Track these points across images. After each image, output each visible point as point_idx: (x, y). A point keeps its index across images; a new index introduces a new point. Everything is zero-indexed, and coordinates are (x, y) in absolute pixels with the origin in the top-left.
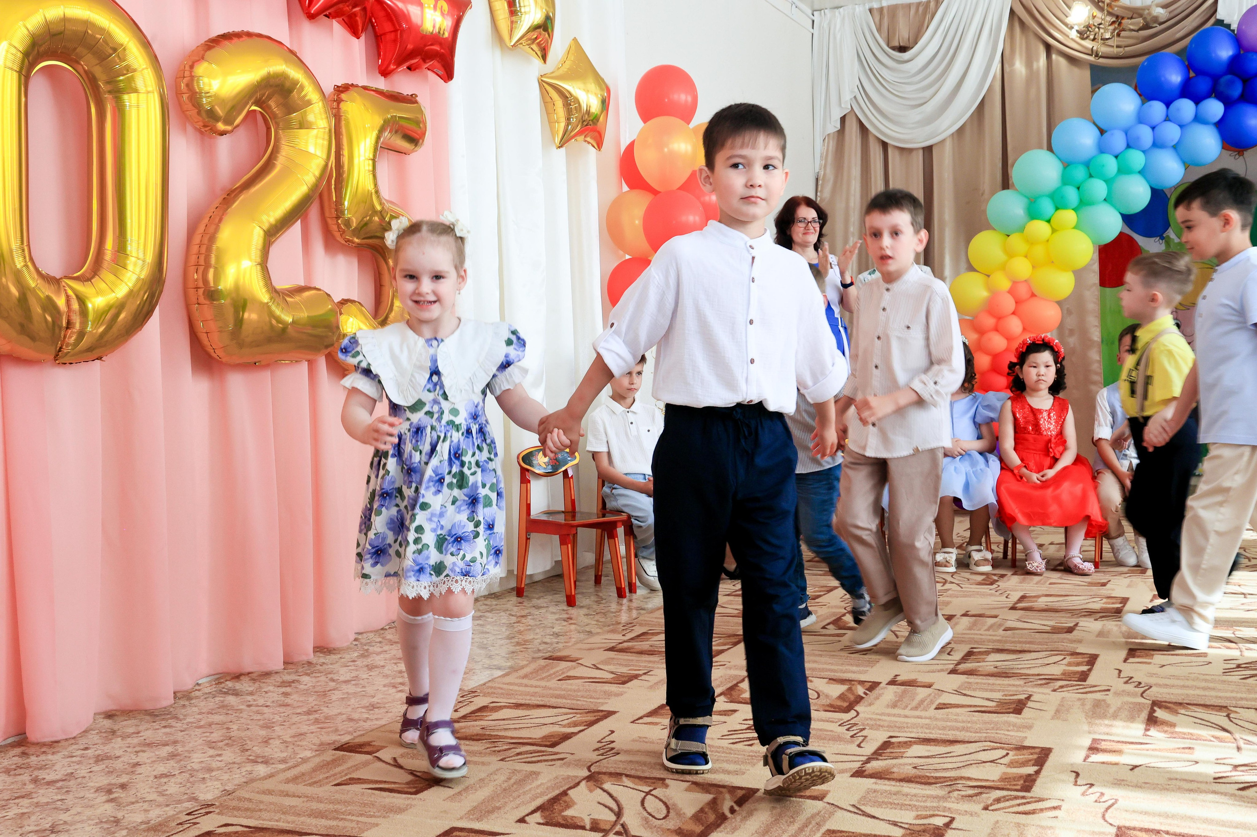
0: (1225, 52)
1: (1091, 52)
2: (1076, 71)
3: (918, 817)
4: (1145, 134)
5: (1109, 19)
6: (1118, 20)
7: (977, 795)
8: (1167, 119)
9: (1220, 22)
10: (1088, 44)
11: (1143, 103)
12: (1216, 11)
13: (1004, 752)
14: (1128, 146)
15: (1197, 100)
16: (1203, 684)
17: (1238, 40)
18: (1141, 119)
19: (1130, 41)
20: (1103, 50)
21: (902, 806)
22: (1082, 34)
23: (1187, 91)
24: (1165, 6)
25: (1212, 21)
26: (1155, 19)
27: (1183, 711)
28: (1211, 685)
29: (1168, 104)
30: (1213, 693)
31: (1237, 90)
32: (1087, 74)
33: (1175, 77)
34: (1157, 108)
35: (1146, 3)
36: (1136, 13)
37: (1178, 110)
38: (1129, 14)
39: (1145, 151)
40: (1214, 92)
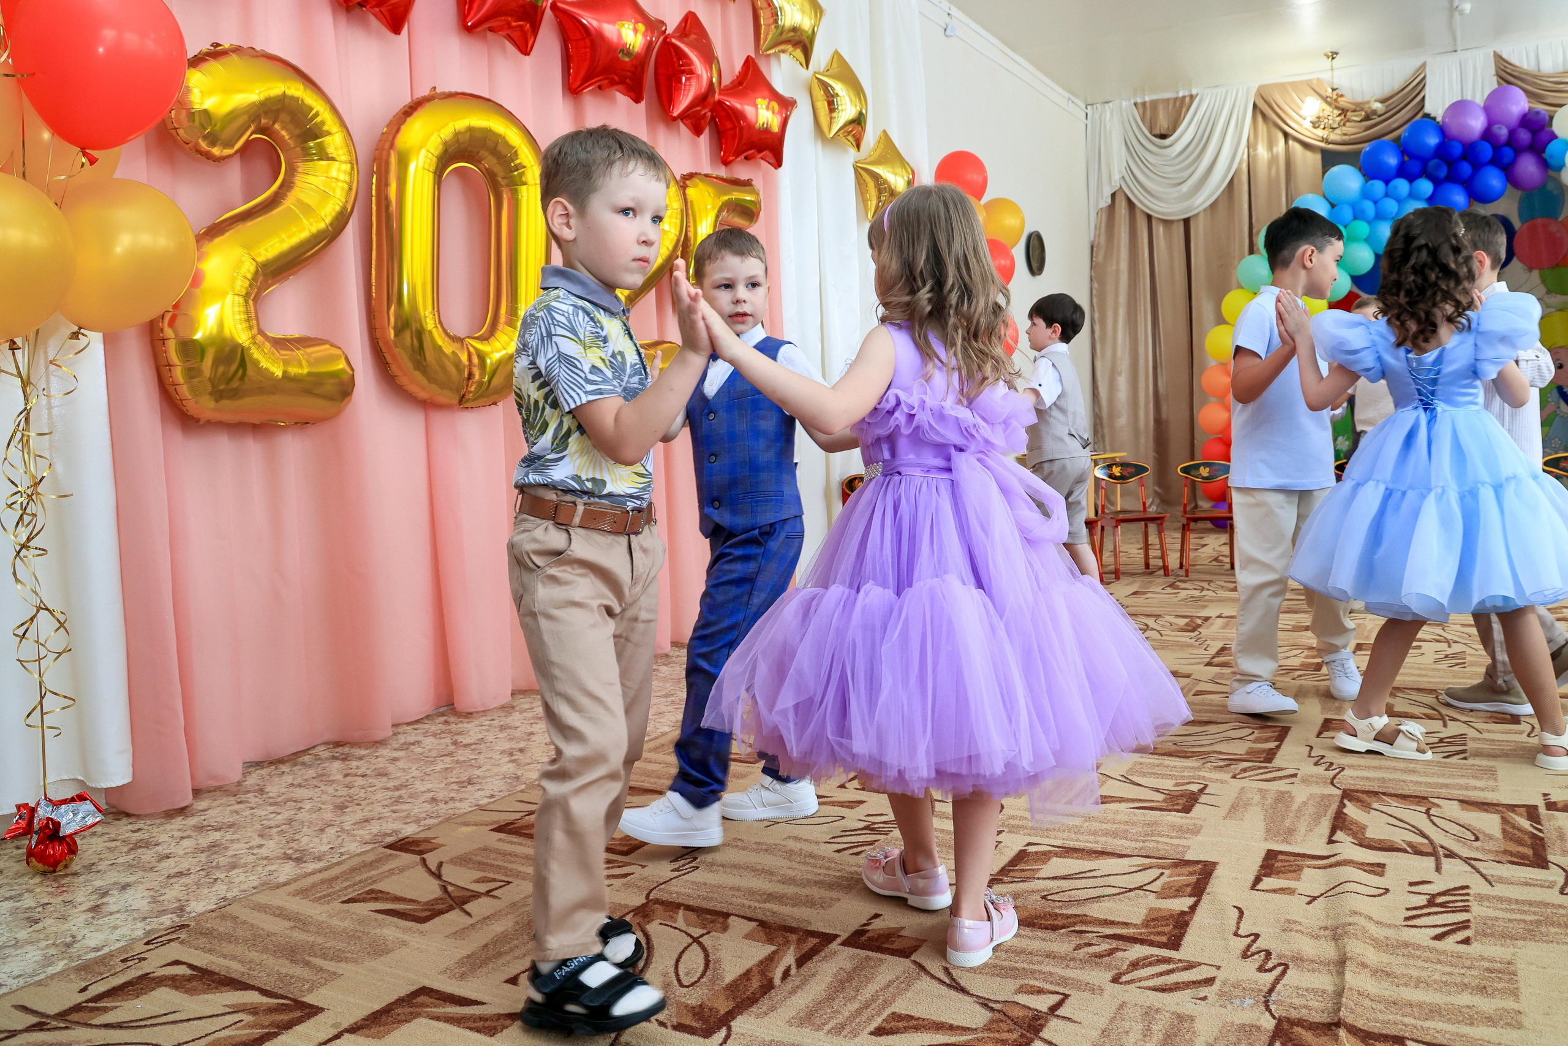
0: (1433, 140)
1: (1323, 140)
2: (1309, 155)
3: (1177, 785)
4: (1369, 207)
5: (1337, 112)
6: (1344, 111)
7: (1227, 766)
8: (1387, 195)
9: (1427, 116)
10: (1320, 132)
11: (1367, 182)
12: (1423, 107)
13: (1251, 731)
14: (1355, 218)
15: (1411, 179)
16: (1417, 672)
17: (1442, 130)
18: (1365, 195)
19: (1352, 130)
20: (1333, 137)
21: (1163, 776)
22: (1315, 125)
23: (1402, 172)
24: (1382, 101)
25: (1421, 114)
26: (1374, 112)
27: (1400, 695)
28: (1424, 672)
29: (1387, 182)
30: (1425, 679)
31: (1443, 173)
32: (1318, 157)
33: (1392, 160)
34: (1378, 186)
35: (1366, 99)
36: (1358, 107)
37: (1396, 188)
38: (1353, 107)
39: (1369, 223)
40: (1425, 173)
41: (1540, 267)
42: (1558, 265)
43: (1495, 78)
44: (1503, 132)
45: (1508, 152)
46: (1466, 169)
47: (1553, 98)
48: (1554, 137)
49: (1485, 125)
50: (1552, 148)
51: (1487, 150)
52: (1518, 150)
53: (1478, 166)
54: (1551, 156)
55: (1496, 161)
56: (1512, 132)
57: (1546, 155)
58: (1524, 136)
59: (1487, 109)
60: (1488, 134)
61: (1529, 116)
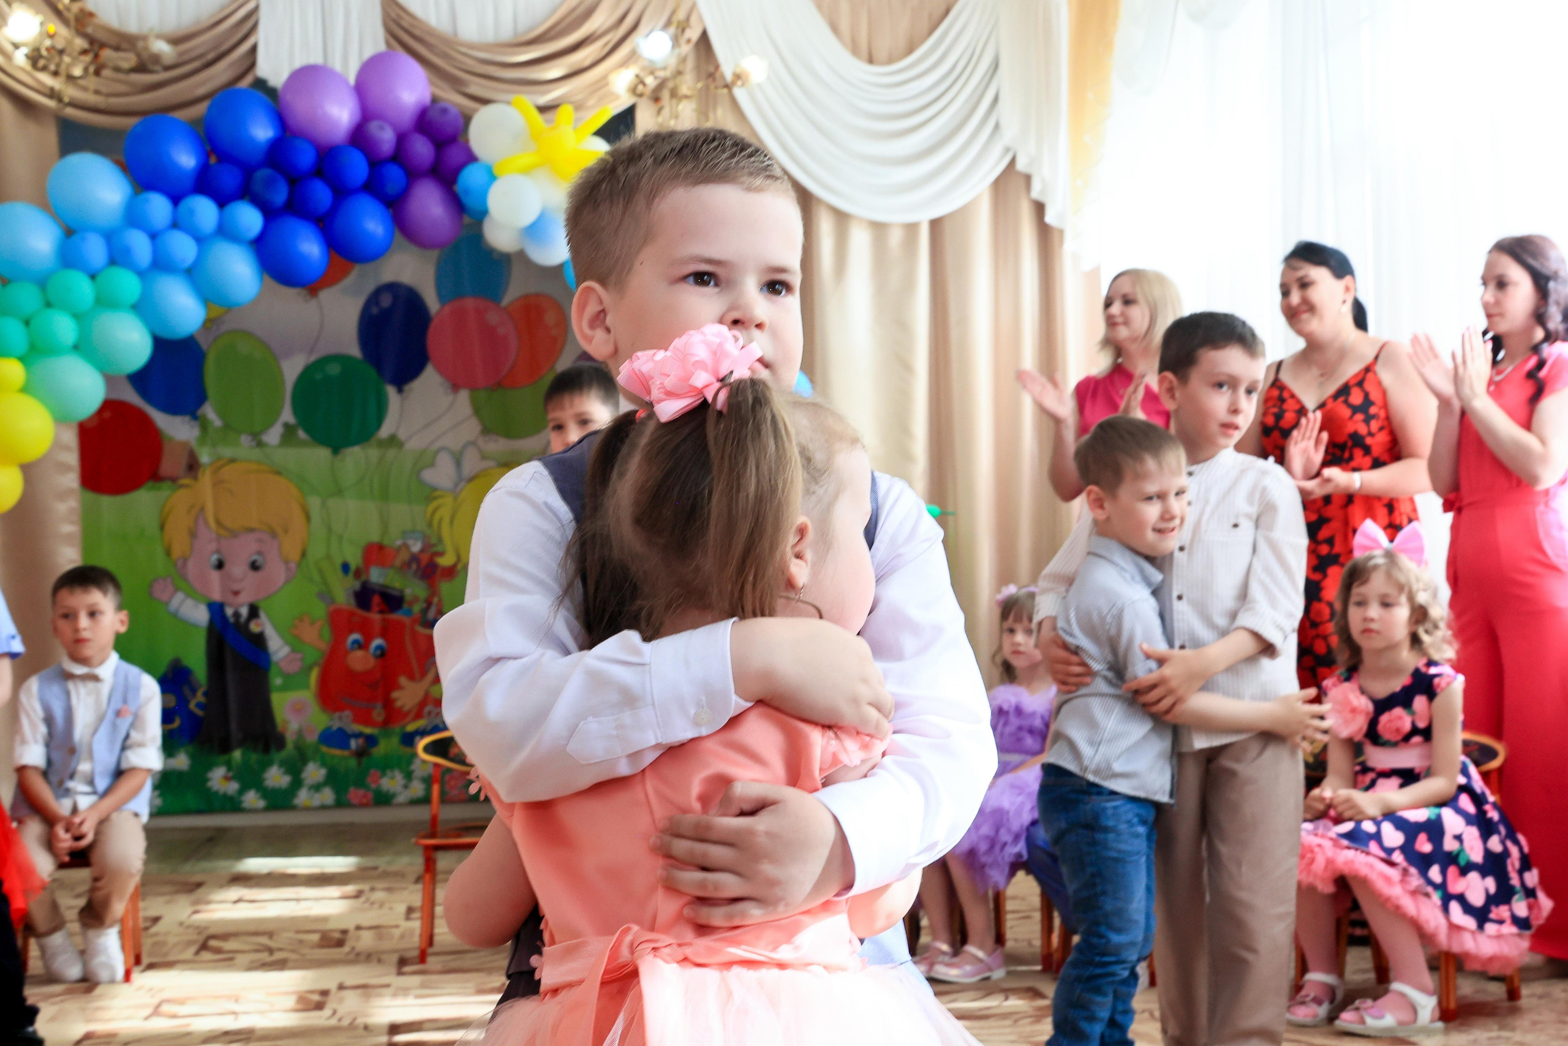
0: (262, 132)
1: (52, 95)
2: (30, 123)
4: (140, 245)
5: (80, 43)
6: (95, 47)
8: (175, 225)
9: (260, 84)
10: (46, 79)
11: (136, 193)
12: (252, 65)
14: (113, 261)
15: (221, 201)
17: (282, 113)
18: (133, 218)
19: (114, 86)
20: (70, 92)
22: (35, 61)
23: (205, 184)
24: (175, 41)
25: (249, 78)
26: (156, 58)
29: (176, 200)
31: (280, 195)
33: (186, 159)
34: (158, 206)
35: (145, 30)
36: (125, 41)
37: (191, 212)
38: (114, 41)
39: (141, 274)
40: (245, 192)
41: (473, 388)
42: (499, 385)
43: (380, 33)
44: (385, 137)
45: (394, 176)
46: (321, 194)
47: (477, 87)
48: (471, 158)
49: (357, 117)
50: (470, 177)
51: (357, 167)
52: (413, 175)
53: (342, 193)
54: (467, 192)
55: (373, 187)
56: (402, 138)
57: (459, 188)
58: (422, 149)
59: (360, 89)
60: (359, 136)
61: (433, 114)
